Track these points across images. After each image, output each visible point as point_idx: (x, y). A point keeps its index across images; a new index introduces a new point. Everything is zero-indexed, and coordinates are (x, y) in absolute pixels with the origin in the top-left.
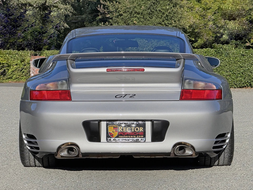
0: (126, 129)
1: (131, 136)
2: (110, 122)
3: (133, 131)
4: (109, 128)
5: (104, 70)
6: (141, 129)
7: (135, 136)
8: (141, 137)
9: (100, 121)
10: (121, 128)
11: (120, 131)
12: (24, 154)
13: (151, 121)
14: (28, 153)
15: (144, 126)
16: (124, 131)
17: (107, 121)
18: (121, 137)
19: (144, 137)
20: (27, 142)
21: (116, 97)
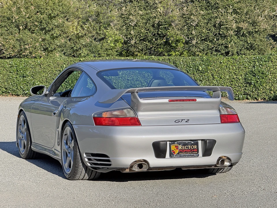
0: (184, 147)
1: (188, 152)
2: (173, 142)
3: (189, 148)
4: (172, 147)
5: (166, 100)
6: (195, 147)
7: (191, 153)
8: (195, 154)
9: (166, 141)
10: (180, 146)
11: (180, 149)
12: (77, 170)
13: (202, 140)
14: (82, 169)
15: (197, 144)
16: (183, 149)
17: (170, 141)
18: (181, 153)
19: (197, 154)
20: (87, 160)
21: (175, 122)
